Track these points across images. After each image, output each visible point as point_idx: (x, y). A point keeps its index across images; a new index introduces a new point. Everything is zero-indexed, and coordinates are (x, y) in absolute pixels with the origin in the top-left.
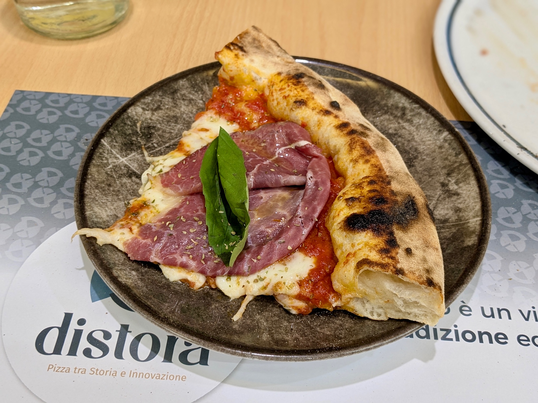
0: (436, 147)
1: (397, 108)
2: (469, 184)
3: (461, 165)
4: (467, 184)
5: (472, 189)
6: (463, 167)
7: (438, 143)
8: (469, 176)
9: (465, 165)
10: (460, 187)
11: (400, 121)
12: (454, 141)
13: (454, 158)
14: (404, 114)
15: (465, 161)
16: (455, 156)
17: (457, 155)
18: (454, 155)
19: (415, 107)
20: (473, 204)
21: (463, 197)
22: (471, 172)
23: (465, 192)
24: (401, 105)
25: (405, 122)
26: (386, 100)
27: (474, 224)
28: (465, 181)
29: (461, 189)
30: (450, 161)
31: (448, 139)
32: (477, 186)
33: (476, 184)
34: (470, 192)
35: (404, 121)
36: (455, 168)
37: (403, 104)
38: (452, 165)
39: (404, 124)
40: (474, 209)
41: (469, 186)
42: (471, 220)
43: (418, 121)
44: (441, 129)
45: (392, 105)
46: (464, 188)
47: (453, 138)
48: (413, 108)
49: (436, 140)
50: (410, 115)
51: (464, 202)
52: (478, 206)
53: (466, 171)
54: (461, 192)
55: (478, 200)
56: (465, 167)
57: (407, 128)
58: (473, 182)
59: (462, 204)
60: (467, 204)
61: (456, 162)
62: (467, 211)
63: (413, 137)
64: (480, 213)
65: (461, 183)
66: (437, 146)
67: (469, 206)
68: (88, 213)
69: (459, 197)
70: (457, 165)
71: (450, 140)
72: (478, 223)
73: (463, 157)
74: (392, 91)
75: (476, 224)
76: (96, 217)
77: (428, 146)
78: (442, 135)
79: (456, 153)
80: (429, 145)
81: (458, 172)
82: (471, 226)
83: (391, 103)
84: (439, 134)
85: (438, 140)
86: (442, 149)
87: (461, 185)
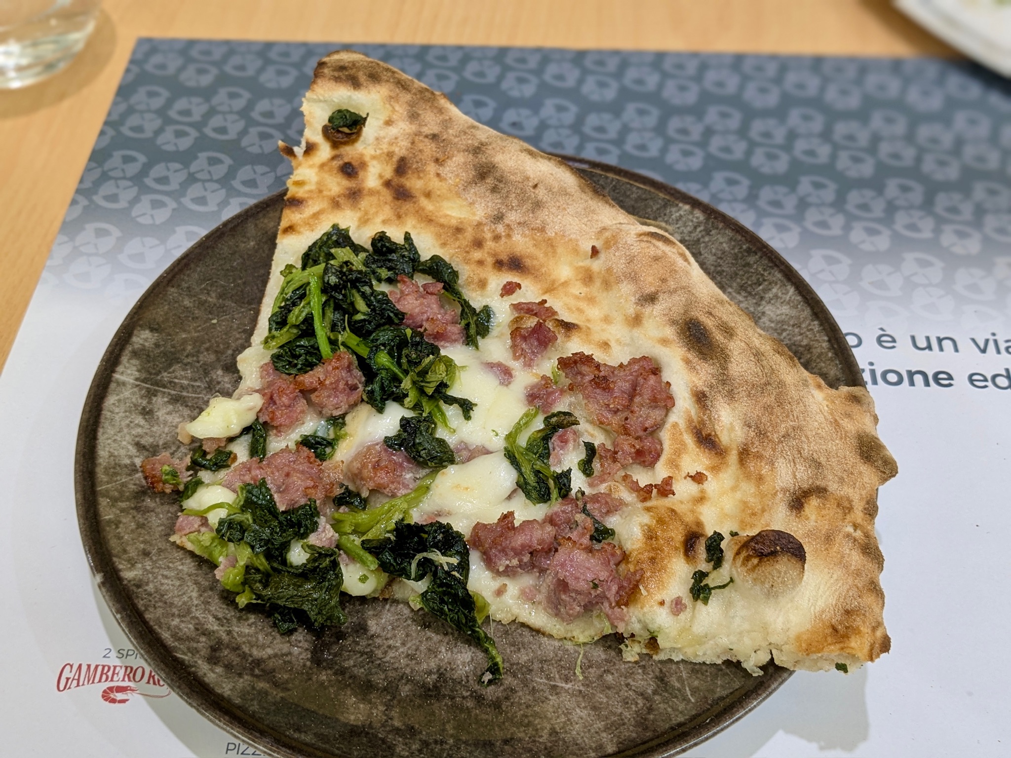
0: (154, 558)
1: (228, 667)
2: (111, 455)
3: (115, 500)
4: (115, 456)
5: (109, 441)
6: (111, 493)
7: (148, 564)
8: (105, 468)
9: (106, 494)
10: (130, 457)
11: (224, 636)
12: (114, 552)
13: (124, 520)
14: (214, 649)
15: (103, 502)
16: (120, 522)
17: (117, 524)
18: (121, 525)
19: (184, 654)
20: (117, 410)
21: (129, 434)
22: (101, 476)
23: (124, 443)
24: (219, 670)
25: (214, 632)
26: (253, 688)
27: (129, 372)
28: (116, 464)
29: (129, 453)
30: (134, 517)
31: (123, 562)
32: (97, 442)
33: (99, 447)
34: (116, 437)
35: (216, 635)
36: (128, 500)
37: (212, 670)
38: (132, 509)
39: (216, 628)
40: (119, 401)
41: (111, 450)
42: (132, 381)
43: (183, 625)
44: (135, 589)
45: (240, 675)
46: (123, 452)
47: (115, 559)
48: (190, 655)
49: (153, 573)
50: (198, 642)
51: (132, 425)
52: (111, 400)
53: (108, 483)
54: (130, 447)
55: (106, 413)
56: (107, 491)
57: (211, 619)
58: (103, 453)
59: (137, 422)
60: (127, 417)
61: (122, 510)
62: (132, 403)
63: (201, 595)
64: (113, 386)
65: (126, 466)
66: (151, 559)
67: (126, 411)
68: (792, 290)
69: (137, 439)
70: (123, 505)
71: (120, 558)
72: (120, 369)
73: (107, 513)
74: (238, 701)
75: (125, 367)
76: (776, 297)
77: (171, 565)
78: (136, 575)
79: (117, 527)
80: (169, 567)
81: (124, 489)
82: (135, 368)
83: (241, 680)
84: (141, 580)
85: (146, 570)
86: (144, 550)
87: (127, 461)
